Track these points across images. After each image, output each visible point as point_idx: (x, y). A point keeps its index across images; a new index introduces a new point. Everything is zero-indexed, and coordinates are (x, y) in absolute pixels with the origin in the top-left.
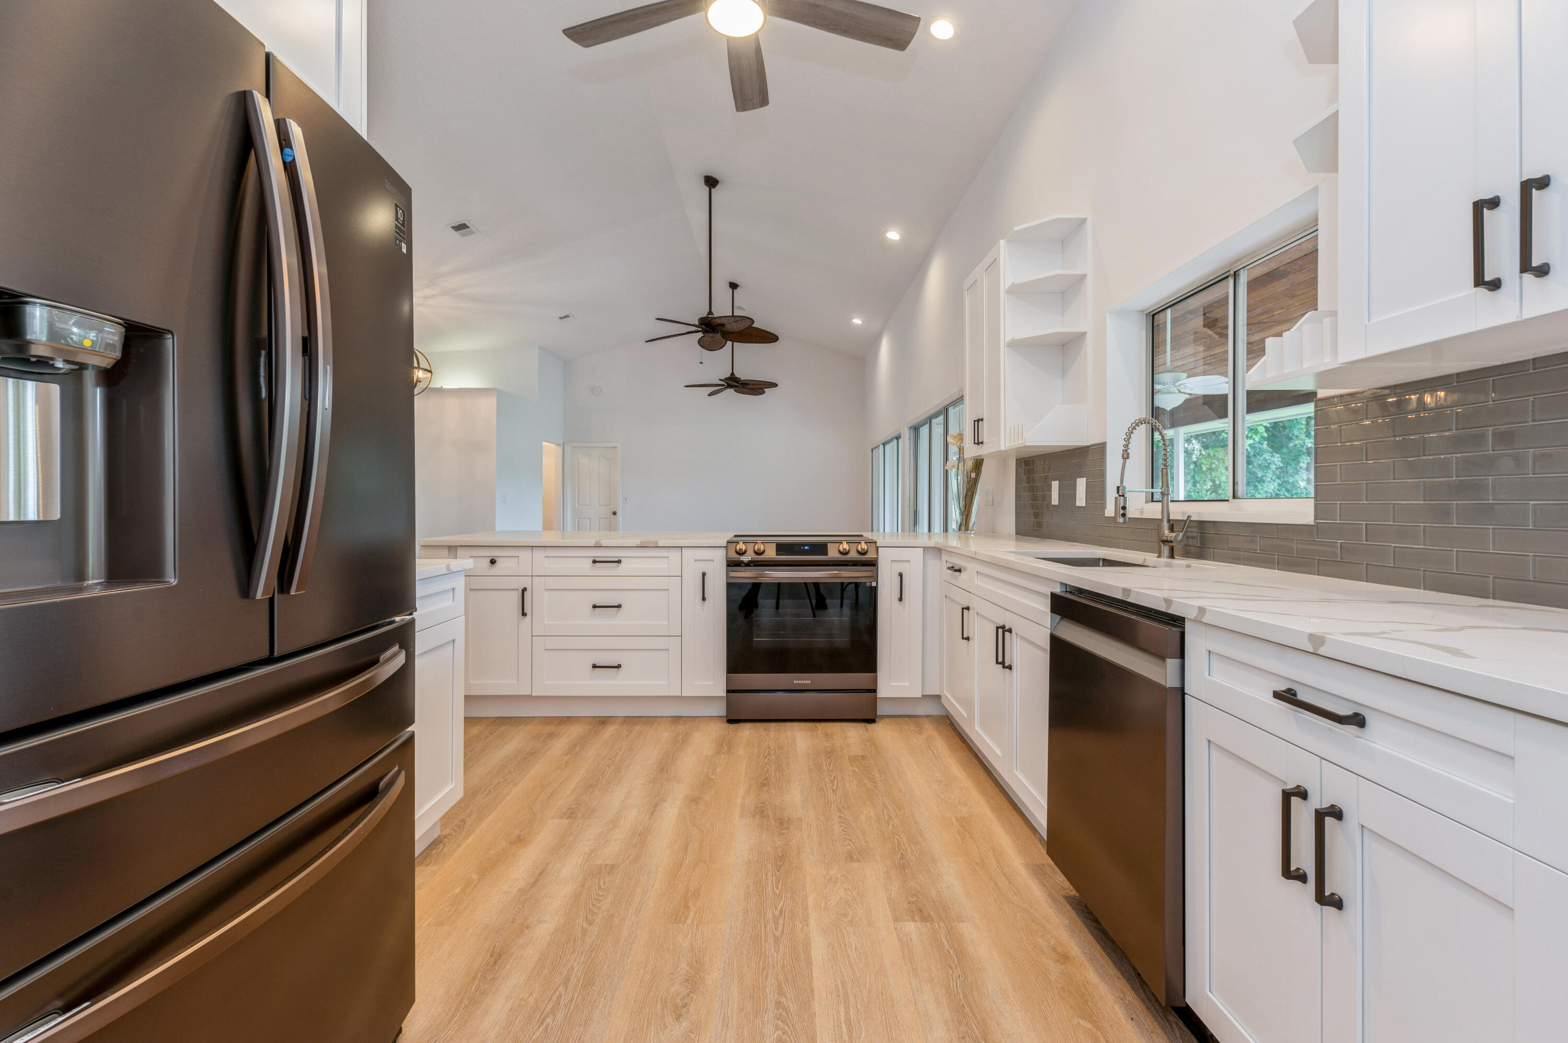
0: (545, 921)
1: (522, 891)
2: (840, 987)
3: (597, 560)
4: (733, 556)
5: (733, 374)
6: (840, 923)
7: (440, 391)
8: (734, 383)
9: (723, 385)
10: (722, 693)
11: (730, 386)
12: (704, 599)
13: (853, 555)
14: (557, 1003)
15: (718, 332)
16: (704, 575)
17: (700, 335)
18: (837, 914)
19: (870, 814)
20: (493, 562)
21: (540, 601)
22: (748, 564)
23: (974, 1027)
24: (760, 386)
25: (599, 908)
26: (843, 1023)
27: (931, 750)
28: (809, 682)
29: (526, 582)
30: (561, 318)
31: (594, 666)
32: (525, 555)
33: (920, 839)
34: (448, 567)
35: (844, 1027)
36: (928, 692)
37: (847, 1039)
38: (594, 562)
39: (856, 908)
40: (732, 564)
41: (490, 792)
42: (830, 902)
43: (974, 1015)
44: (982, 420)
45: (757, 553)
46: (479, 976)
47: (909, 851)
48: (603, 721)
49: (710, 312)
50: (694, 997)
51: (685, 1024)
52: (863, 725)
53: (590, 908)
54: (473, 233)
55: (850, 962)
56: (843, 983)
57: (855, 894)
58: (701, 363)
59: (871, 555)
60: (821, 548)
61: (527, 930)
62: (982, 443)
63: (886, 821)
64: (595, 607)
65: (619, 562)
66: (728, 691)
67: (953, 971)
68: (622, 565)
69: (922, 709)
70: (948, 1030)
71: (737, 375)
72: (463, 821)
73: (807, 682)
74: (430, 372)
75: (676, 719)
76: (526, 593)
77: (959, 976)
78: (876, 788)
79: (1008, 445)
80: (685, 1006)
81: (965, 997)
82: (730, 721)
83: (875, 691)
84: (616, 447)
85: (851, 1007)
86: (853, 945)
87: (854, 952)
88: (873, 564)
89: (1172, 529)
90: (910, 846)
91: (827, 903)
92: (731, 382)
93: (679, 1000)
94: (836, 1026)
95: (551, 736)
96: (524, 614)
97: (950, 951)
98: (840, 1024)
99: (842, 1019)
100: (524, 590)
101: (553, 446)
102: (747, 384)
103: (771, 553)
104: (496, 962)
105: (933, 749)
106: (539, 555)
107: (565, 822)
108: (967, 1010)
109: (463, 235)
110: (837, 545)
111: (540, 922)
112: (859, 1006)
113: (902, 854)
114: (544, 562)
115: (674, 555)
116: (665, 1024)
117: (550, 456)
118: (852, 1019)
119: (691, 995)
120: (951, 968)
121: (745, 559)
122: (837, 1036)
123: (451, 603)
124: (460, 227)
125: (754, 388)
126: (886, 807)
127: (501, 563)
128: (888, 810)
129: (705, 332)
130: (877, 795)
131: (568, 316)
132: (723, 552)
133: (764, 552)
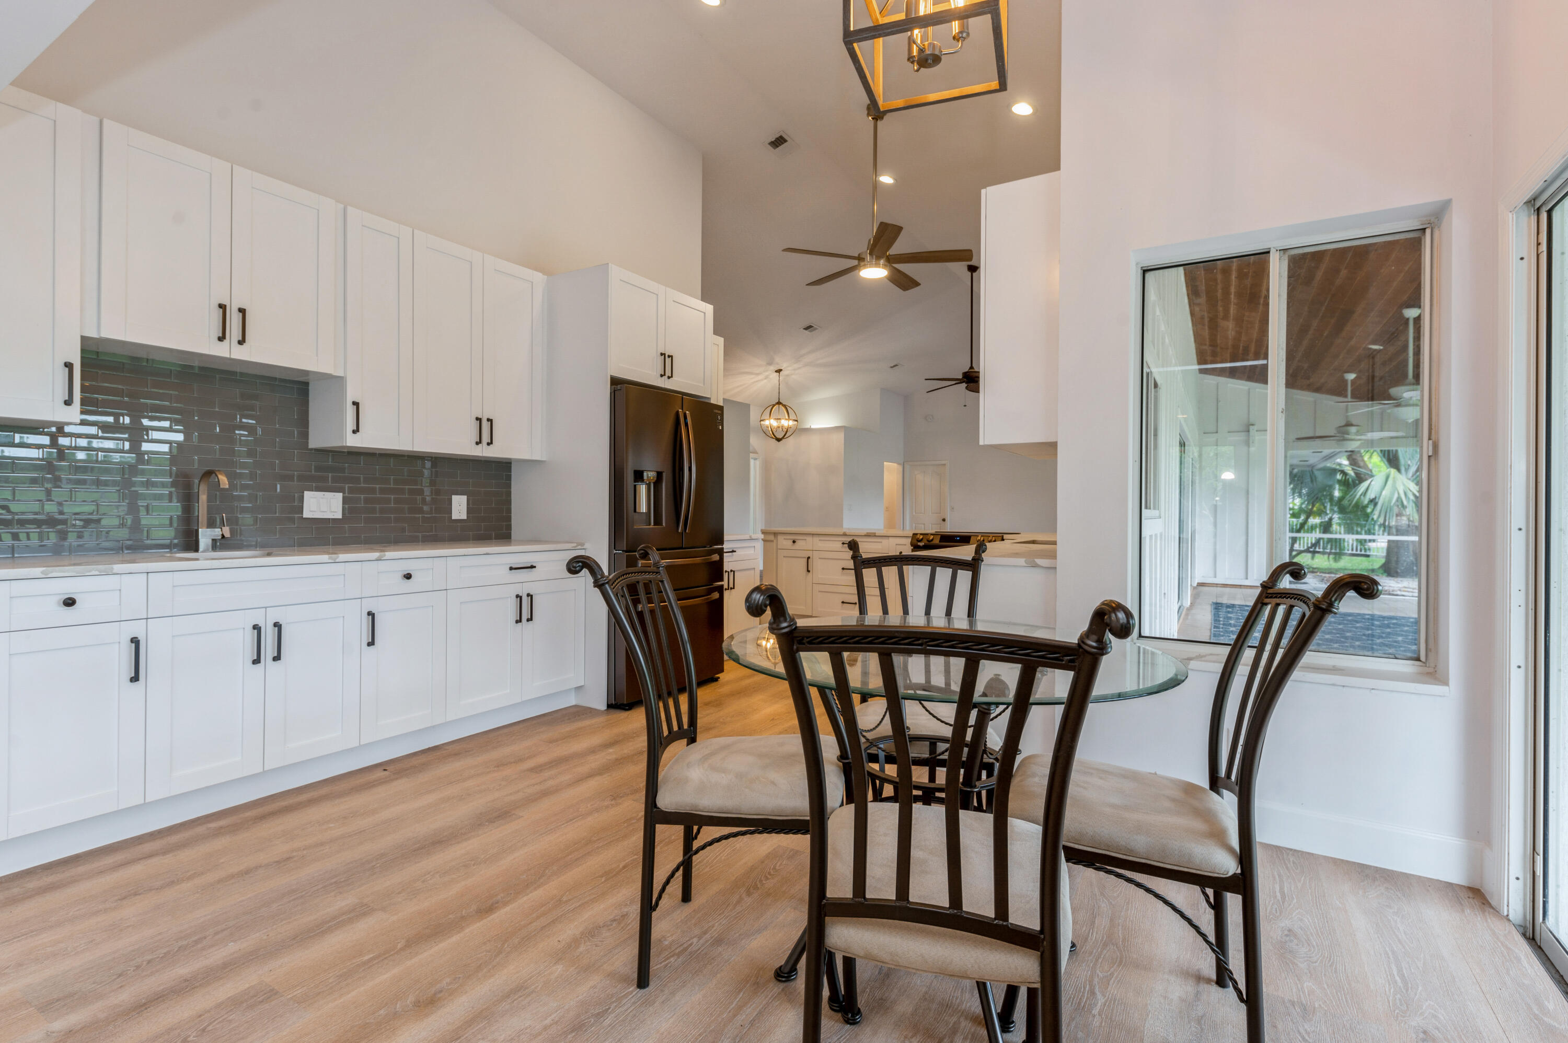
3: (845, 542)
4: (918, 542)
7: (809, 430)
15: (975, 382)
20: (794, 542)
21: (816, 564)
22: (925, 547)
29: (809, 554)
30: (892, 367)
31: (843, 602)
32: (809, 539)
34: (750, 536)
38: (843, 543)
40: (915, 547)
45: (928, 541)
49: (972, 367)
54: (816, 329)
58: (965, 406)
60: (968, 539)
64: (843, 569)
74: (797, 421)
76: (809, 560)
84: (945, 465)
96: (808, 571)
100: (809, 558)
101: (895, 465)
103: (938, 541)
106: (816, 539)
109: (810, 331)
110: (976, 537)
114: (818, 543)
117: (891, 473)
121: (921, 544)
123: (753, 552)
124: (808, 328)
127: (798, 543)
129: (966, 383)
131: (896, 365)
132: (910, 540)
133: (932, 540)
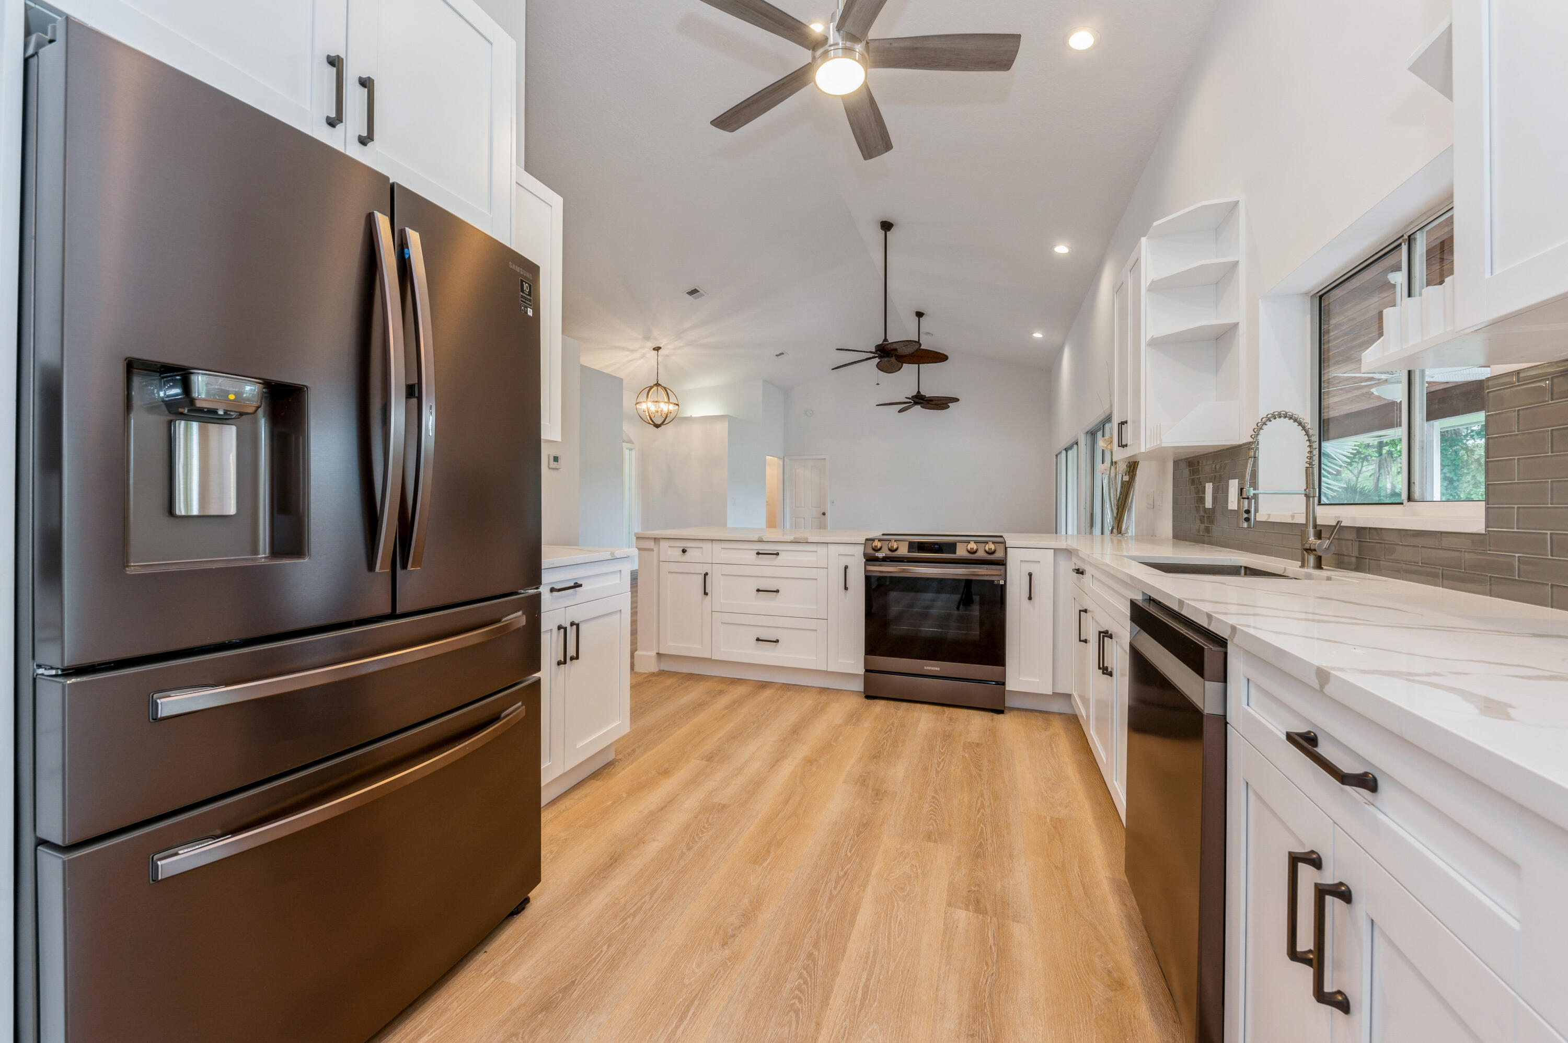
0: (658, 840)
1: (652, 813)
2: (871, 955)
3: (760, 552)
4: (871, 551)
5: (919, 392)
6: (894, 896)
7: (689, 419)
8: (920, 400)
9: (910, 402)
10: (861, 671)
11: (916, 403)
12: (846, 588)
13: (981, 554)
14: (640, 908)
15: (892, 357)
16: (846, 568)
17: (877, 360)
18: (895, 887)
19: (964, 800)
20: (684, 551)
21: (717, 584)
22: (885, 559)
23: (988, 1028)
24: (944, 402)
25: (700, 838)
26: (860, 988)
27: (1051, 746)
28: (939, 669)
29: (707, 568)
30: (777, 355)
31: (758, 640)
32: (707, 546)
33: (1005, 832)
34: (612, 554)
35: (860, 992)
36: (1060, 690)
37: (859, 1004)
38: (758, 554)
39: (915, 885)
40: (870, 559)
41: (661, 730)
42: (893, 874)
43: (993, 1017)
44: (1126, 422)
45: (892, 550)
46: (596, 872)
47: (990, 841)
48: (764, 685)
49: (885, 340)
50: (744, 930)
51: (727, 951)
52: (990, 714)
53: (693, 837)
54: (702, 295)
55: (889, 934)
56: (875, 952)
57: (919, 872)
58: (878, 384)
59: (999, 555)
60: (951, 547)
61: (642, 844)
62: (1126, 446)
63: (977, 809)
64: (758, 590)
65: (777, 554)
66: (866, 671)
67: (988, 968)
68: (780, 557)
69: (1055, 707)
70: (960, 1024)
71: (922, 393)
72: (634, 751)
73: (936, 669)
74: (677, 405)
75: (823, 690)
76: (707, 577)
77: (993, 974)
78: (980, 775)
79: (1148, 446)
80: (733, 936)
81: (990, 995)
82: (868, 697)
83: (1004, 684)
84: (825, 459)
85: (874, 976)
86: (899, 919)
87: (897, 926)
88: (1002, 563)
89: (1319, 535)
90: (992, 837)
91: (889, 874)
92: (917, 400)
93: (730, 930)
94: (854, 989)
95: (721, 692)
96: (706, 594)
97: (993, 947)
98: (857, 989)
99: (861, 985)
100: (706, 574)
101: (776, 459)
102: (932, 400)
103: (903, 551)
104: (612, 864)
105: (1053, 746)
106: (717, 547)
107: (704, 763)
108: (987, 1010)
109: (696, 298)
110: (966, 544)
111: (654, 840)
112: (881, 976)
113: (981, 843)
114: (720, 553)
115: (822, 550)
116: (711, 948)
117: (773, 467)
118: (870, 987)
119: (742, 928)
120: (987, 964)
121: (880, 555)
122: (850, 1000)
123: (618, 581)
124: (693, 292)
125: (940, 403)
126: (982, 795)
127: (692, 554)
128: (984, 798)
129: (880, 357)
130: (978, 783)
131: (782, 354)
132: (861, 548)
133: (897, 549)
